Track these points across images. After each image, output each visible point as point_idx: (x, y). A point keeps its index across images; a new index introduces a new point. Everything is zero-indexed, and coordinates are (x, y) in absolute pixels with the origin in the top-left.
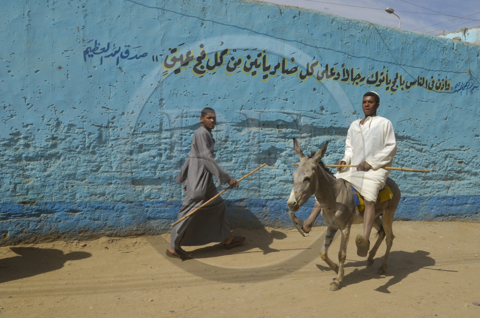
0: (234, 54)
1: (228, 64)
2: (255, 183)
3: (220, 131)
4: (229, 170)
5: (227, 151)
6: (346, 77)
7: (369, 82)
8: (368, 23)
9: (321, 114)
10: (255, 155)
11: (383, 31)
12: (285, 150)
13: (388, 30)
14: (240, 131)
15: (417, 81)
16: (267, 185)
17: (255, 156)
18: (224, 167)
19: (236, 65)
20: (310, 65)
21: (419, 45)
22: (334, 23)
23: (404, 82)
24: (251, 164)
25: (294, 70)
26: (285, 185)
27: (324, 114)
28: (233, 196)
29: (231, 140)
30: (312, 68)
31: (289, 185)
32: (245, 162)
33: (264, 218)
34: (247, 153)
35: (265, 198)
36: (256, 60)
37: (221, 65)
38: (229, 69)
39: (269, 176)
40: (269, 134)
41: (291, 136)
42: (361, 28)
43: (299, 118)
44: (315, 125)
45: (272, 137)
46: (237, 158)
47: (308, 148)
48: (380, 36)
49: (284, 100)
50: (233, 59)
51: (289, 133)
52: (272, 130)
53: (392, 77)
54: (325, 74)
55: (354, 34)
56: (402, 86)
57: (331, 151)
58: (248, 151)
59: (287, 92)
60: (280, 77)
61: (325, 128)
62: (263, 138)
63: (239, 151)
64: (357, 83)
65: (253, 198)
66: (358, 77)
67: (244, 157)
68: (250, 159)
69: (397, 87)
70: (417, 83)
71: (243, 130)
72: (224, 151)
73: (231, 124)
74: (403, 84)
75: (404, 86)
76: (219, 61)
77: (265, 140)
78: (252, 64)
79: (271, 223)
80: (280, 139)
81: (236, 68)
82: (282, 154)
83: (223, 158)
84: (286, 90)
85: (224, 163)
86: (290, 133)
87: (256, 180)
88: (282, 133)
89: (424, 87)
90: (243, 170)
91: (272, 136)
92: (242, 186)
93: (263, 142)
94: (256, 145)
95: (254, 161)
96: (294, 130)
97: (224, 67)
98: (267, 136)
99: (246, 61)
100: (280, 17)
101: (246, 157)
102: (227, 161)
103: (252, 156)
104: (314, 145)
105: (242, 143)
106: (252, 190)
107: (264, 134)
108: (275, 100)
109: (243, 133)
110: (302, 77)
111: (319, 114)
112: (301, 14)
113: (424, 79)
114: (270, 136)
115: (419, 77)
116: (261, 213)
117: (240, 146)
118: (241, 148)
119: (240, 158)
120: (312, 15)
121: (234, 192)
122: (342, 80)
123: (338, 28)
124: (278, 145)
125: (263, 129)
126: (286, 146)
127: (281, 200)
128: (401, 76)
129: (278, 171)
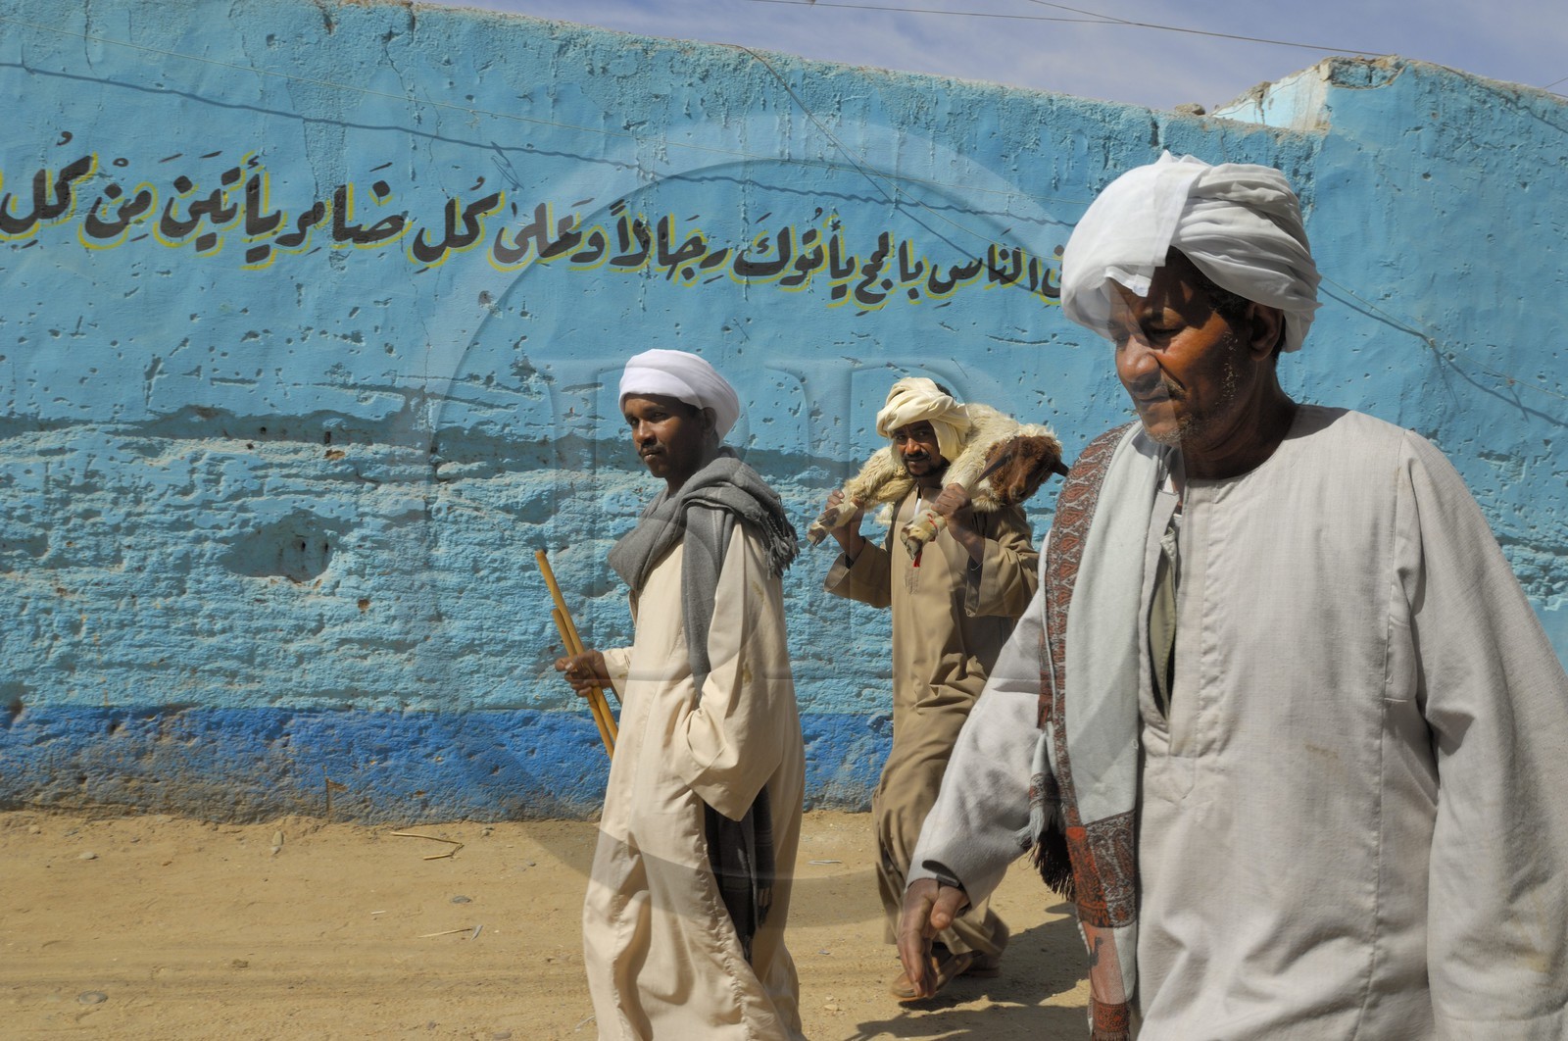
0: (117, 176)
1: (94, 209)
2: (225, 645)
3: (61, 451)
4: (105, 594)
5: (94, 525)
6: (635, 247)
7: (744, 268)
8: (735, 53)
9: (517, 390)
10: (224, 540)
11: (805, 76)
12: (360, 525)
13: (832, 75)
14: (152, 451)
15: (986, 262)
16: (281, 654)
17: (223, 547)
18: (86, 584)
19: (126, 213)
20: (460, 210)
21: (984, 127)
22: (571, 53)
23: (919, 267)
24: (207, 575)
25: (387, 226)
26: (365, 657)
27: (534, 390)
28: (129, 691)
29: (110, 485)
30: (469, 218)
31: (383, 659)
32: (176, 567)
33: (277, 780)
34: (182, 533)
35: (277, 704)
36: (217, 194)
37: (61, 216)
38: (95, 228)
39: (293, 622)
40: (281, 466)
41: (387, 472)
42: (699, 70)
43: (417, 406)
44: (493, 430)
45: (296, 476)
46: (142, 554)
47: (464, 518)
48: (792, 94)
49: (345, 337)
50: (113, 191)
51: (375, 461)
52: (296, 451)
53: (857, 247)
54: (533, 241)
55: (667, 90)
56: (911, 284)
57: (577, 531)
58: (189, 526)
59: (355, 309)
60: (325, 253)
61: (544, 442)
62: (256, 477)
63: (150, 525)
64: (688, 274)
65: (222, 702)
66: (690, 248)
67: (169, 551)
68: (201, 555)
69: (887, 284)
70: (984, 271)
71: (168, 451)
72: (82, 526)
73: (111, 427)
74: (915, 276)
75: (921, 283)
76: (52, 199)
77: (266, 488)
78: (196, 210)
79: (309, 799)
80: (337, 484)
81: (127, 223)
82: (345, 539)
83: (77, 551)
84: (354, 302)
85: (86, 569)
86: (382, 461)
87: (228, 635)
88: (342, 463)
89: (1022, 287)
90: (172, 599)
91: (294, 471)
92: (170, 658)
93: (258, 493)
94: (223, 505)
95: (217, 564)
96: (398, 450)
97: (73, 220)
98: (271, 471)
99: (172, 200)
100: (325, 40)
101: (182, 547)
102: (97, 561)
103: (208, 546)
104: (498, 508)
105: (162, 495)
106: (213, 673)
107: (260, 463)
108: (303, 339)
109: (165, 460)
110: (425, 252)
111: (507, 388)
112: (418, 25)
113: (1017, 257)
114: (285, 471)
115: (992, 249)
116: (261, 759)
117: (153, 510)
118: (152, 517)
119: (155, 552)
120: (467, 27)
121: (132, 680)
122: (616, 261)
123: (591, 72)
124: (322, 507)
125: (256, 444)
126: (361, 510)
127: (353, 712)
128: (904, 244)
129: (331, 601)
